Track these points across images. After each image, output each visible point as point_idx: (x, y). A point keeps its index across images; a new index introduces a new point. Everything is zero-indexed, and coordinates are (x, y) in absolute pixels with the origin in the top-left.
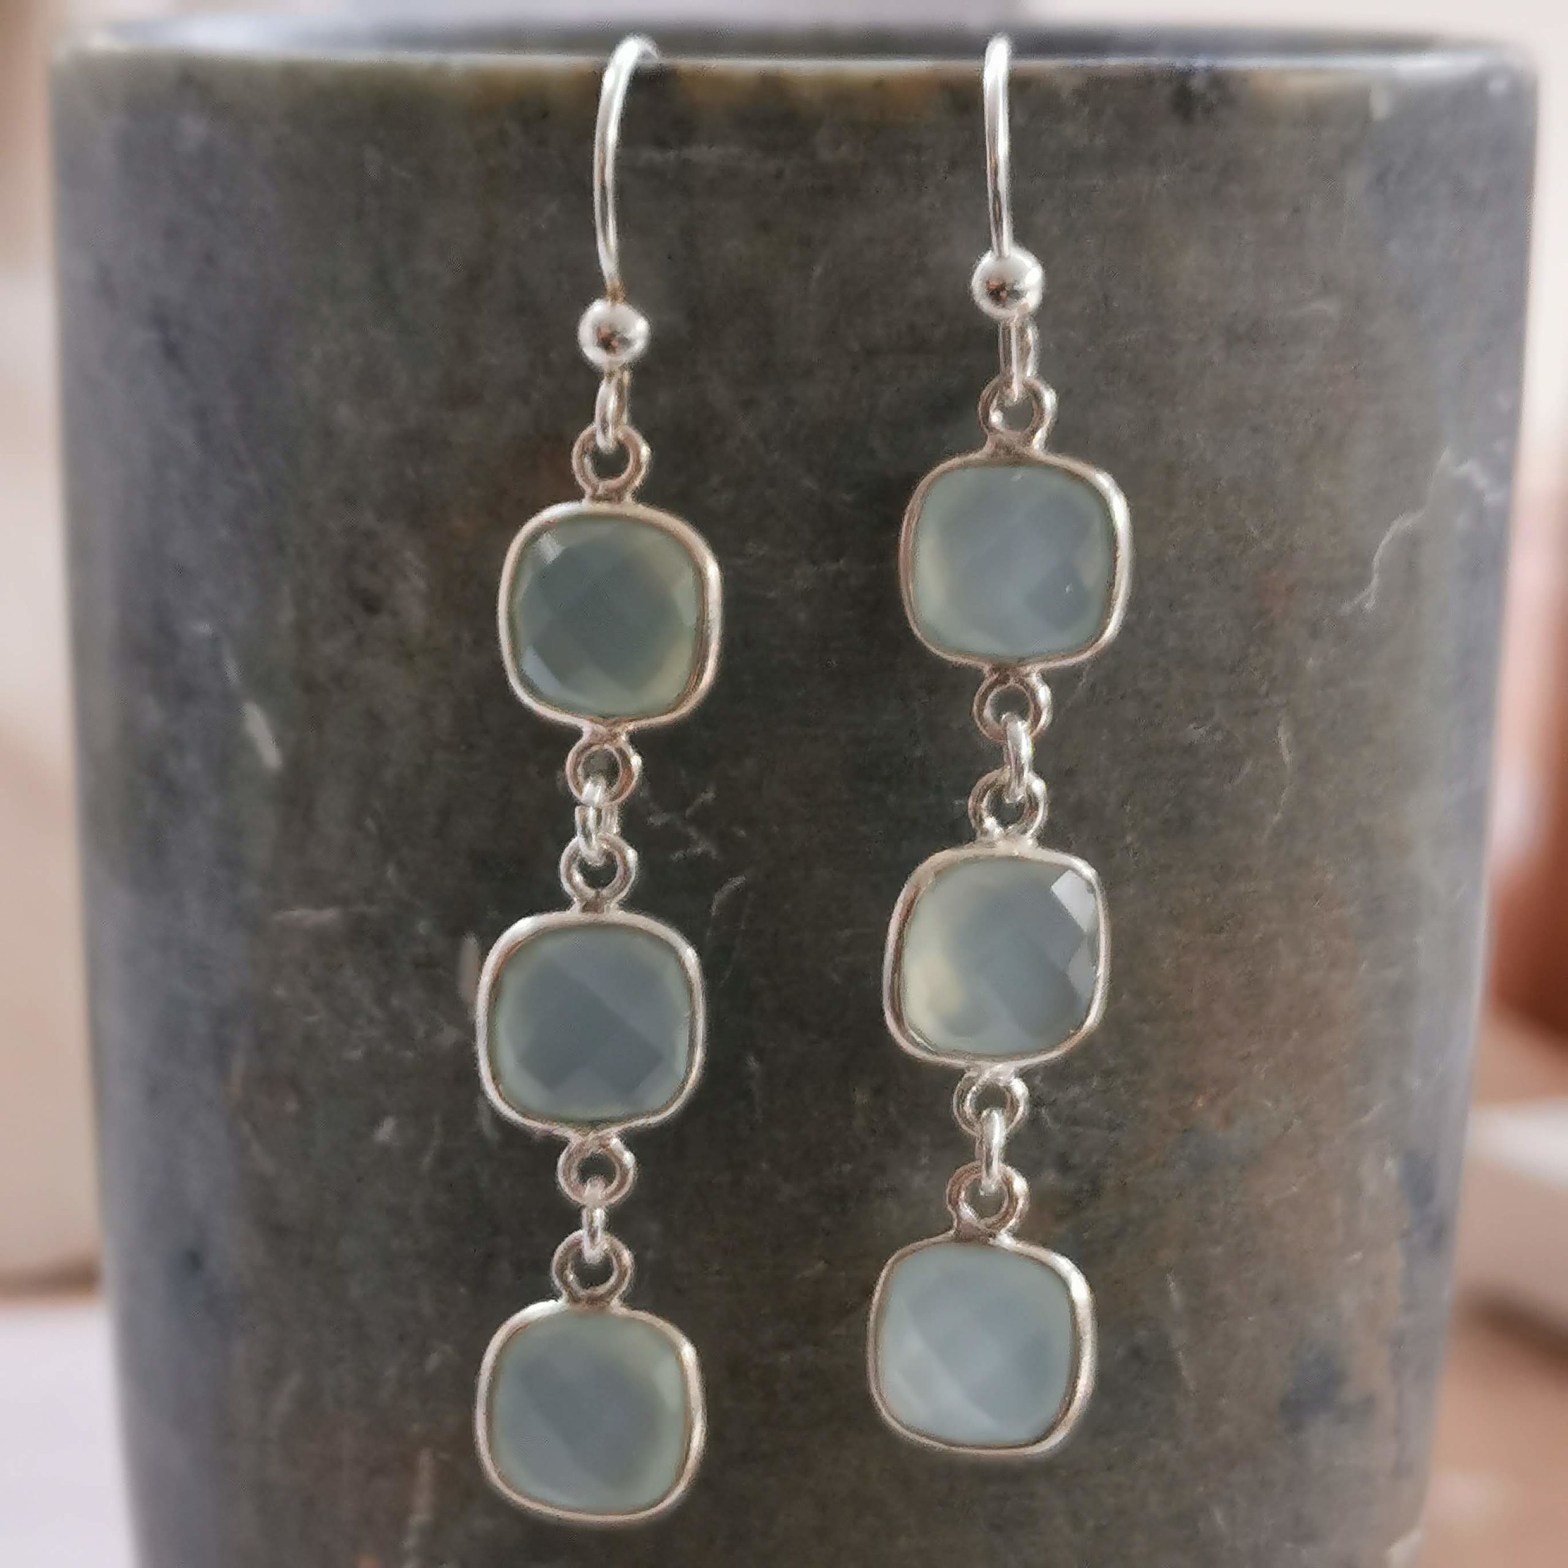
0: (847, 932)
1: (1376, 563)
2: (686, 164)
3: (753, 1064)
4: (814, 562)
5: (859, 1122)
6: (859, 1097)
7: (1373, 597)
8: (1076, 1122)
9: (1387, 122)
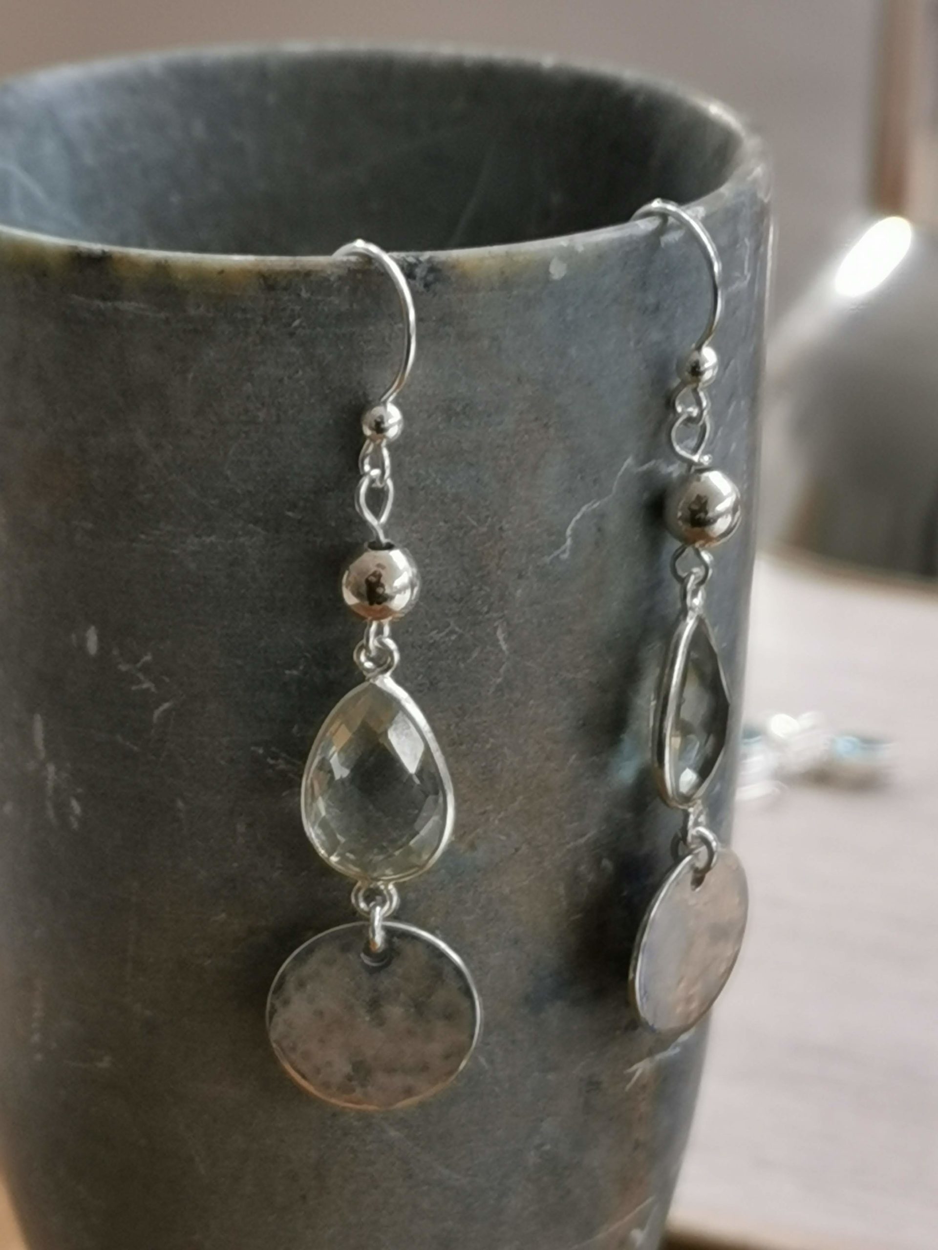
0: (227, 739)
1: (569, 532)
7: (568, 551)
9: (564, 279)
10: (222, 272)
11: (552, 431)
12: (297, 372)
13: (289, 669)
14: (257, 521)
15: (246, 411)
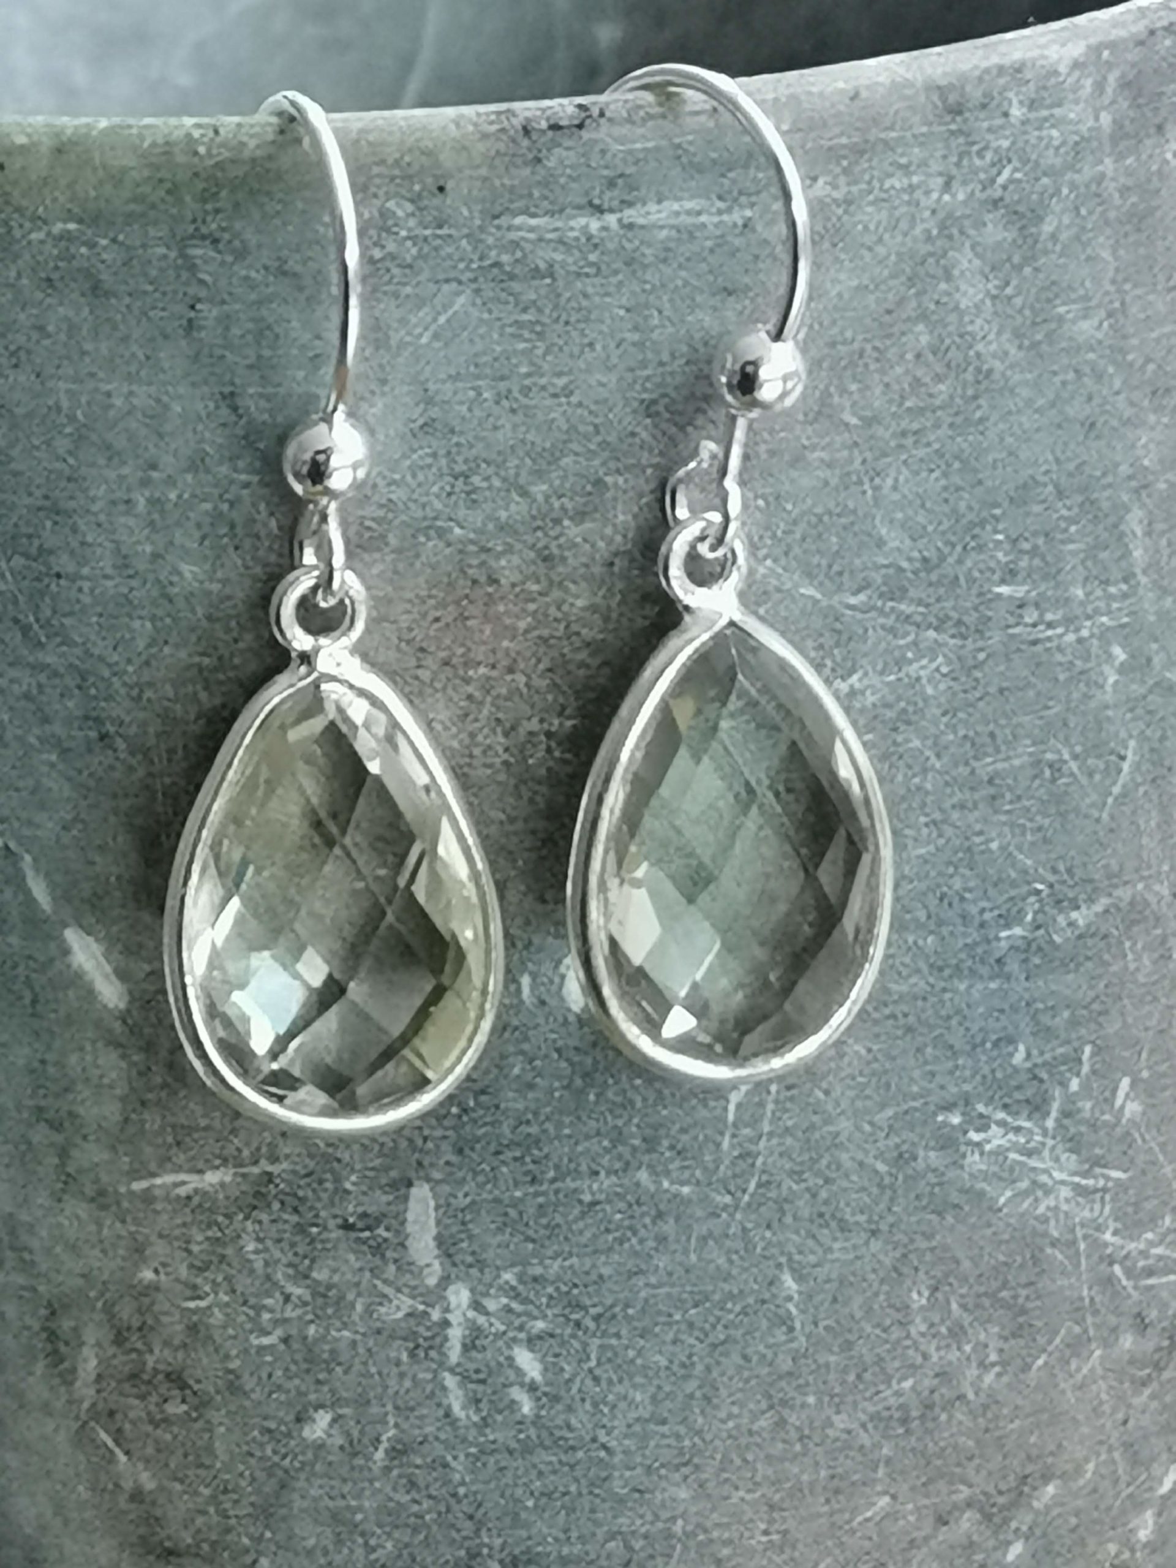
3: (789, 1282)
8: (1150, 1272)
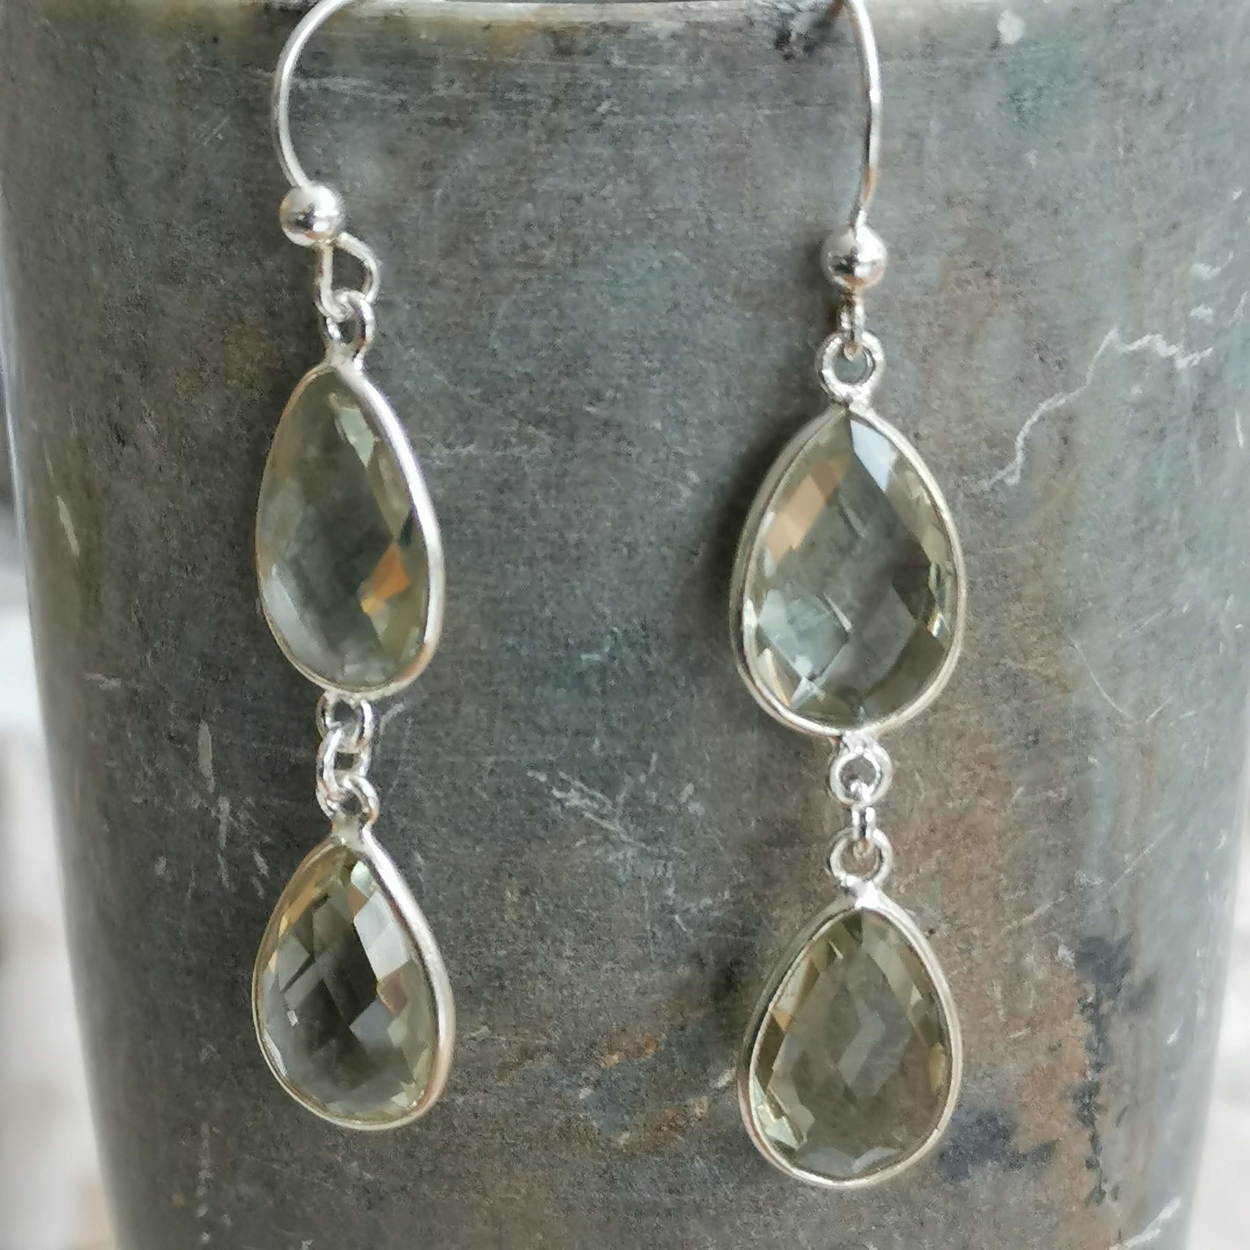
0: (491, 759)
1: (1020, 442)
2: (325, 90)
4: (449, 446)
5: (510, 915)
6: (509, 894)
7: (1018, 472)
9: (1021, 43)
10: (487, 27)
11: (996, 282)
12: (603, 186)
13: (587, 651)
14: (540, 421)
15: (525, 247)
